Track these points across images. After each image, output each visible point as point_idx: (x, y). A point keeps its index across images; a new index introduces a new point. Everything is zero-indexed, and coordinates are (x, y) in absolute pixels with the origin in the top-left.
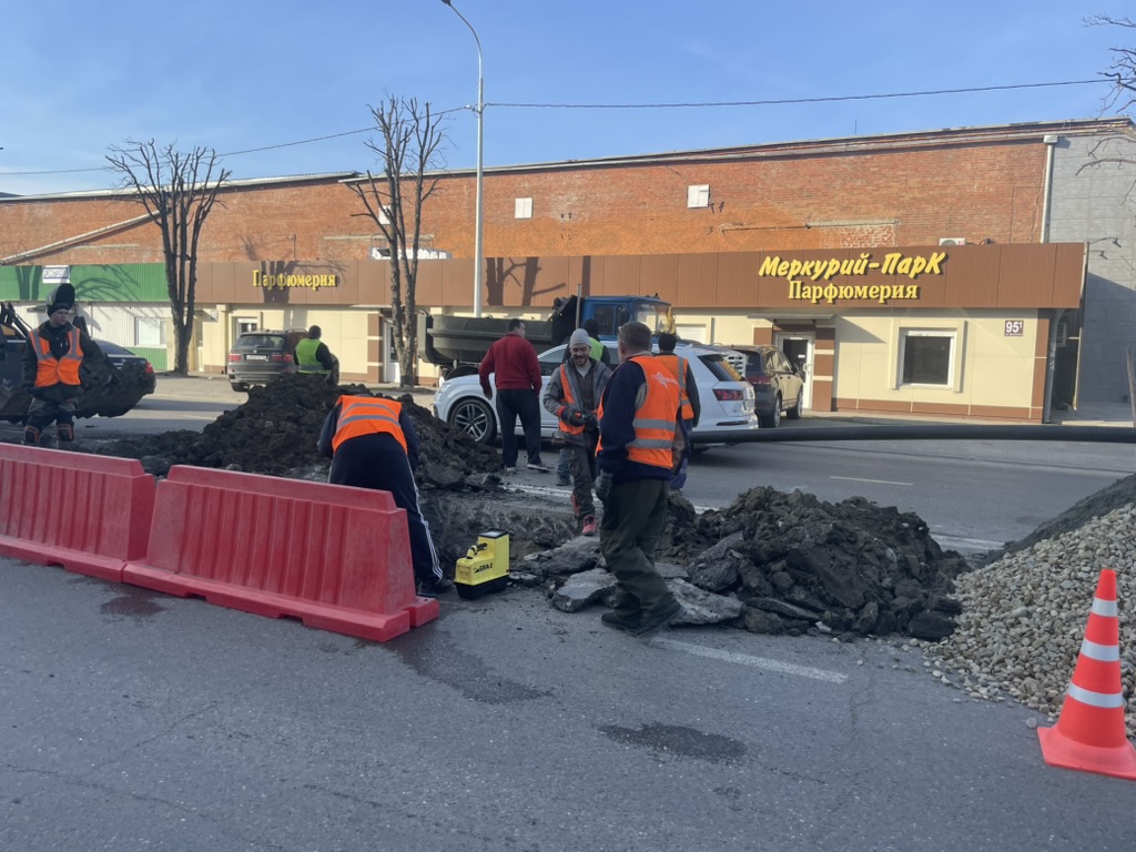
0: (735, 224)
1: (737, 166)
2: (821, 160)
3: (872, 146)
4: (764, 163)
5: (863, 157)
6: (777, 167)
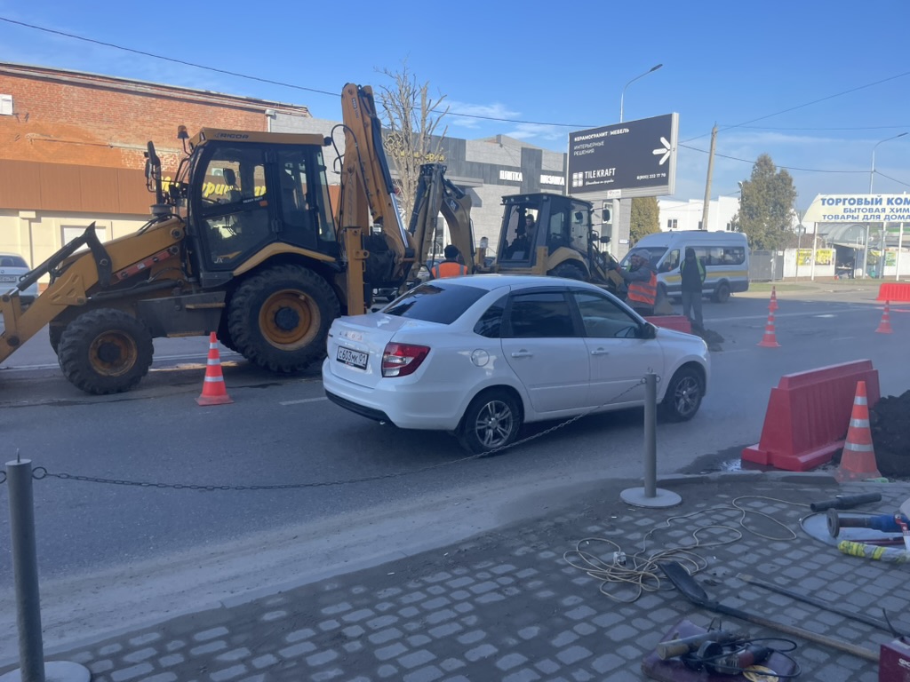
0: (42, 135)
1: (39, 84)
2: (116, 94)
3: (155, 91)
4: (65, 86)
5: (149, 98)
6: (77, 92)
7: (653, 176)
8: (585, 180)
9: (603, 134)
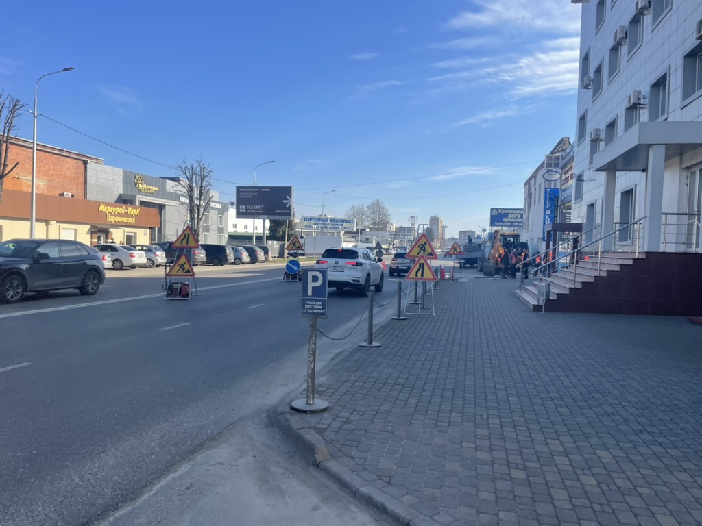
7: (283, 211)
8: (247, 209)
9: (256, 190)
